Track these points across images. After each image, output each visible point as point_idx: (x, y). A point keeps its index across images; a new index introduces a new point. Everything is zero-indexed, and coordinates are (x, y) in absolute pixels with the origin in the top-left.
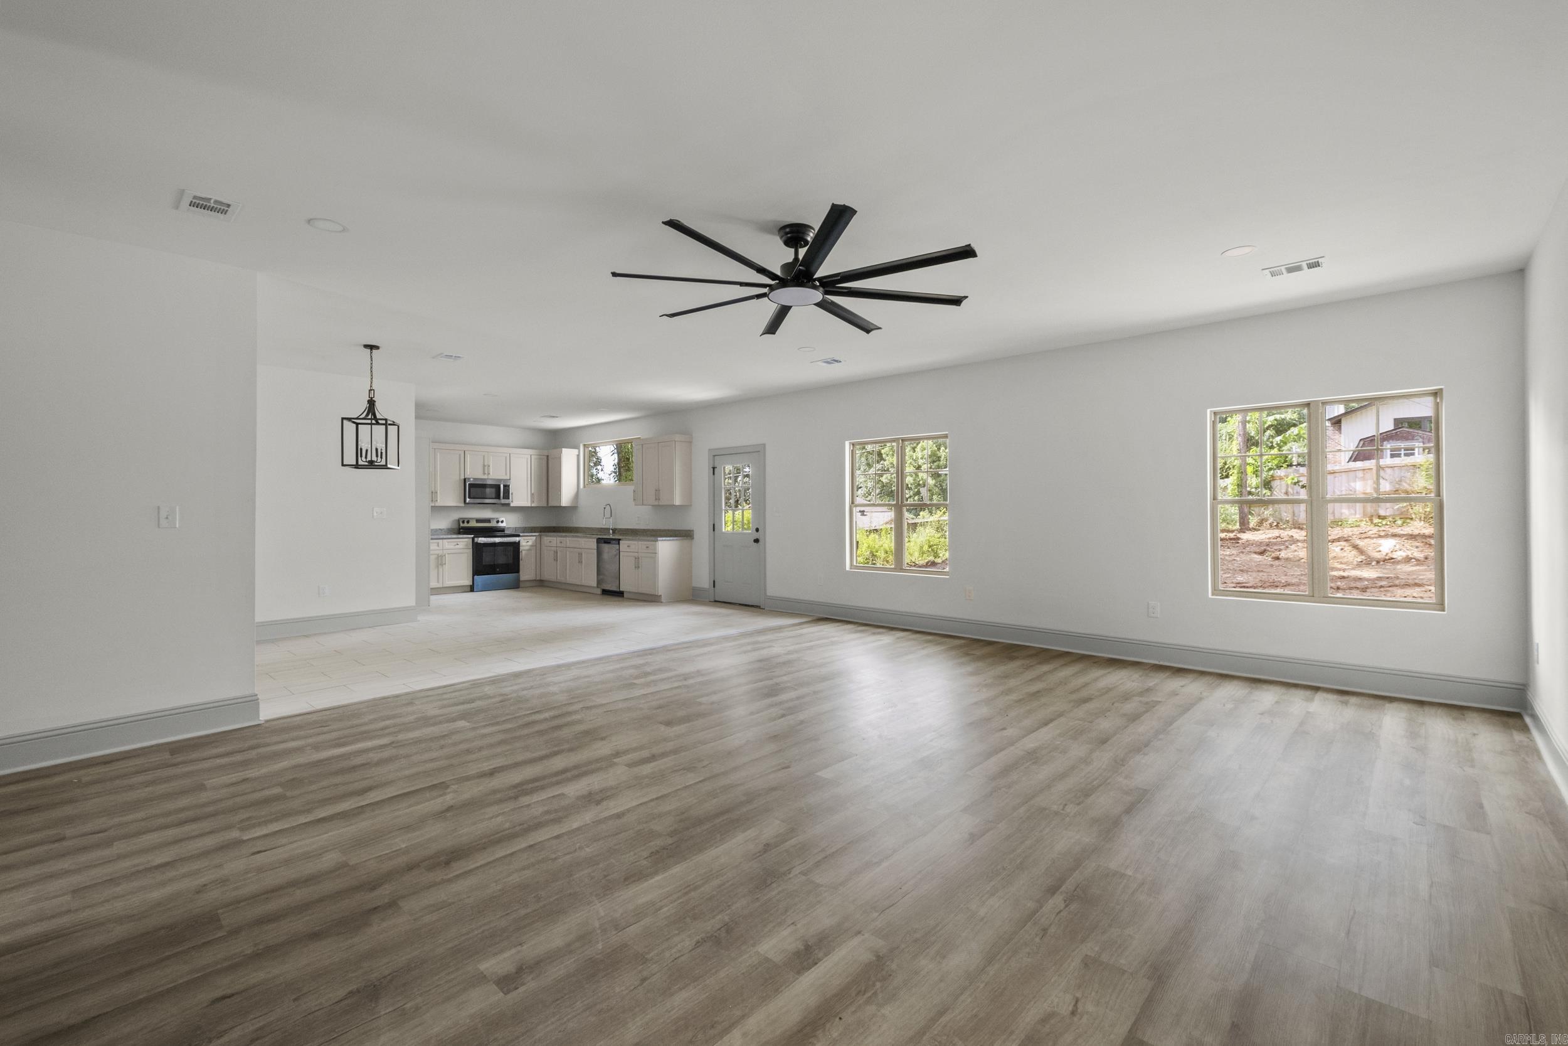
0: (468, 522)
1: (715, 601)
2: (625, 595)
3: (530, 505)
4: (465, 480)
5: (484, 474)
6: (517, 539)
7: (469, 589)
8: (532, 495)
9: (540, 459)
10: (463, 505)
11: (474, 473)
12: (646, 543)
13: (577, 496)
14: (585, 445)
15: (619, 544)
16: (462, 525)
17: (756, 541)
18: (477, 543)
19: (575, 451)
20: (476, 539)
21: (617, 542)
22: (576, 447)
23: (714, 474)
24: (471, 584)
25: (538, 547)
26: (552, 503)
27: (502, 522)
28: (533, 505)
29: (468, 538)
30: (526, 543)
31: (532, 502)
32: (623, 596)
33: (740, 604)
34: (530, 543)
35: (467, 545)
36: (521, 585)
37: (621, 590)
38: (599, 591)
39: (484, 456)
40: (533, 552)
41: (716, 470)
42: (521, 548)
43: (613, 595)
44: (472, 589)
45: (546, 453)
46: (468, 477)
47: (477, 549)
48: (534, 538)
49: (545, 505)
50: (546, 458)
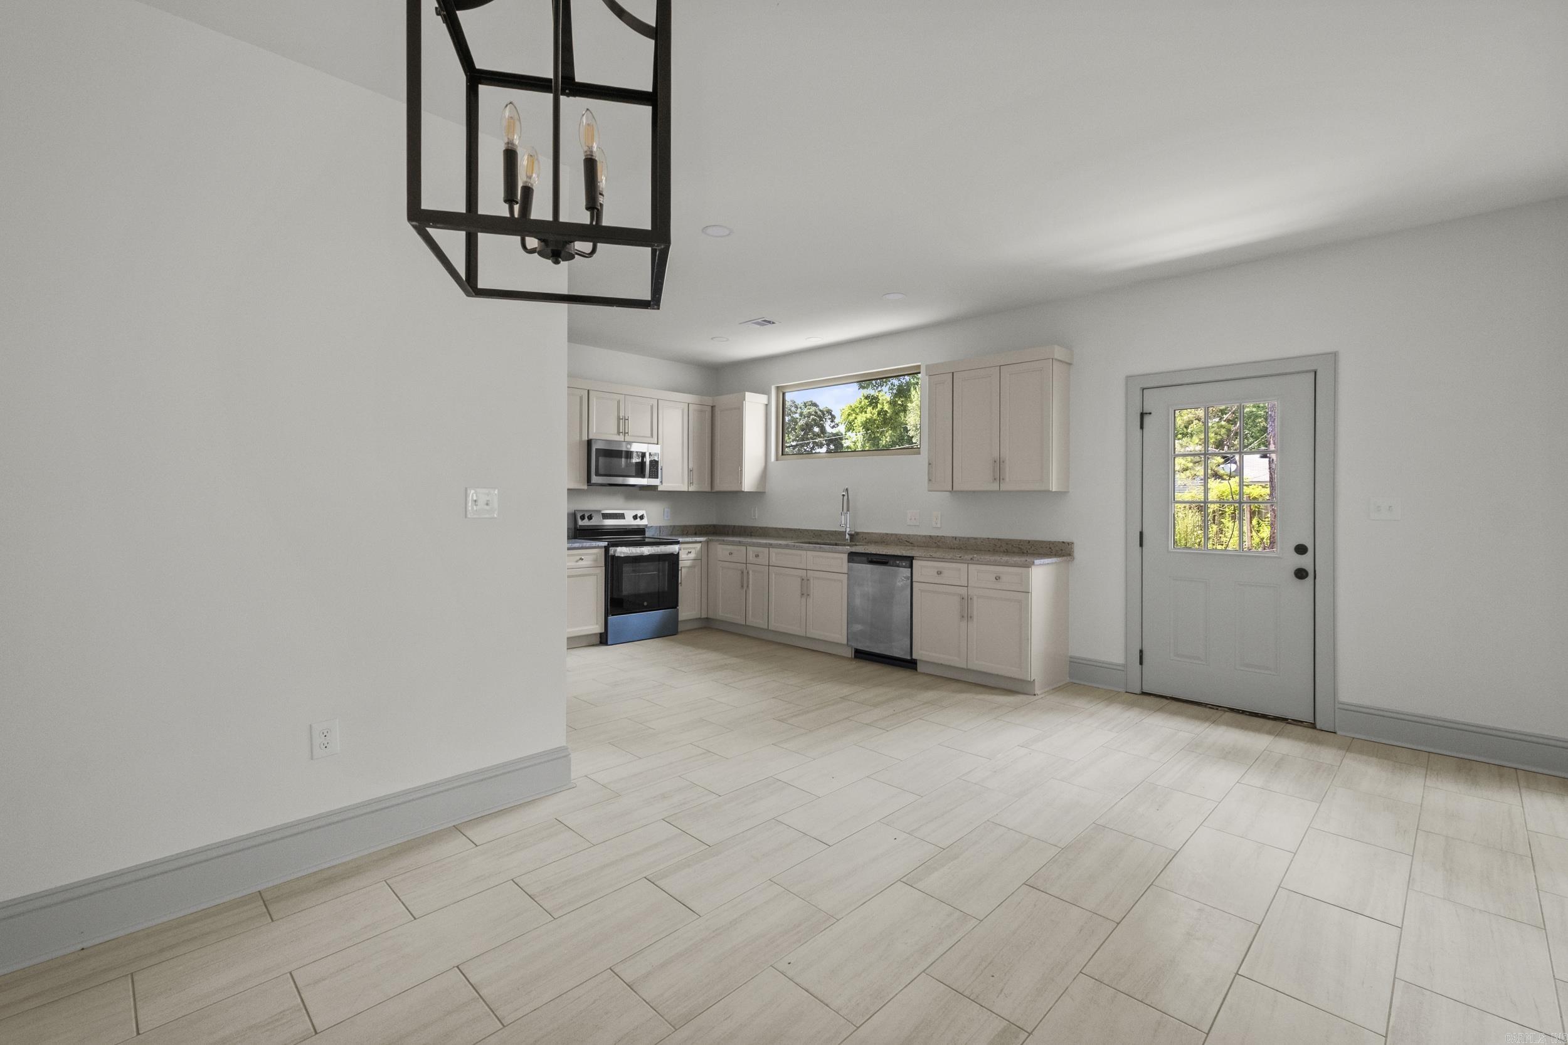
0: (590, 518)
1: (1144, 693)
2: (920, 668)
3: (686, 489)
4: (589, 443)
5: (619, 433)
6: (674, 549)
7: (598, 640)
8: (690, 471)
9: (701, 411)
10: (585, 487)
11: (604, 432)
12: (992, 568)
13: (764, 475)
14: (778, 388)
15: (911, 567)
16: (580, 523)
17: (1301, 574)
18: (613, 557)
19: (762, 399)
20: (612, 550)
21: (908, 563)
22: (765, 391)
23: (1142, 427)
24: (603, 631)
25: (704, 561)
26: (722, 485)
27: (642, 517)
28: (690, 490)
29: (598, 547)
30: (688, 552)
31: (690, 483)
32: (916, 669)
33: (1232, 710)
34: (692, 556)
35: (596, 560)
36: (681, 627)
37: (914, 657)
38: (849, 653)
39: (619, 402)
40: (697, 570)
41: (1147, 419)
42: (681, 564)
43: (888, 664)
44: (603, 640)
45: (709, 400)
46: (594, 438)
47: (613, 567)
48: (698, 546)
49: (708, 489)
50: (709, 409)
